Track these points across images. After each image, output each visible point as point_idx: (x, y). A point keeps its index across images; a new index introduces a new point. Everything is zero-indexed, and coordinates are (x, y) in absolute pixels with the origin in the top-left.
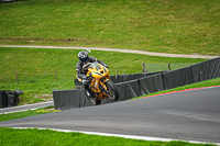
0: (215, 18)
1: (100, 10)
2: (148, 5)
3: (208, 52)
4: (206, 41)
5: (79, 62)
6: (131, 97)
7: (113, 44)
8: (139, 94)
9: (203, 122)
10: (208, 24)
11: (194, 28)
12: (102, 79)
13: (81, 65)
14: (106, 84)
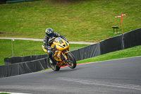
0: (94, 18)
1: (21, 14)
2: (51, 10)
3: (89, 40)
4: (88, 33)
5: (45, 36)
6: (40, 70)
7: (29, 36)
8: (46, 68)
9: (86, 85)
10: (90, 22)
11: (80, 25)
12: (64, 51)
13: (48, 39)
14: (66, 55)
